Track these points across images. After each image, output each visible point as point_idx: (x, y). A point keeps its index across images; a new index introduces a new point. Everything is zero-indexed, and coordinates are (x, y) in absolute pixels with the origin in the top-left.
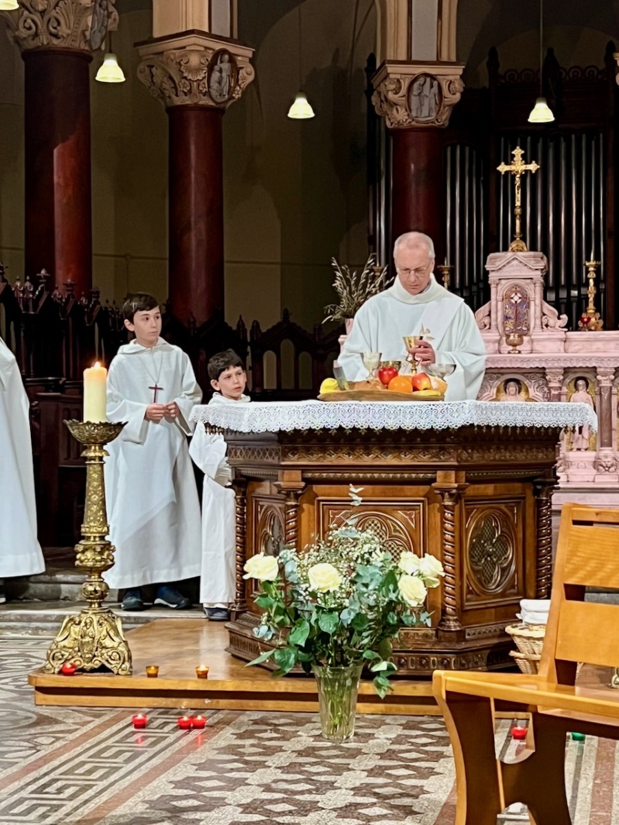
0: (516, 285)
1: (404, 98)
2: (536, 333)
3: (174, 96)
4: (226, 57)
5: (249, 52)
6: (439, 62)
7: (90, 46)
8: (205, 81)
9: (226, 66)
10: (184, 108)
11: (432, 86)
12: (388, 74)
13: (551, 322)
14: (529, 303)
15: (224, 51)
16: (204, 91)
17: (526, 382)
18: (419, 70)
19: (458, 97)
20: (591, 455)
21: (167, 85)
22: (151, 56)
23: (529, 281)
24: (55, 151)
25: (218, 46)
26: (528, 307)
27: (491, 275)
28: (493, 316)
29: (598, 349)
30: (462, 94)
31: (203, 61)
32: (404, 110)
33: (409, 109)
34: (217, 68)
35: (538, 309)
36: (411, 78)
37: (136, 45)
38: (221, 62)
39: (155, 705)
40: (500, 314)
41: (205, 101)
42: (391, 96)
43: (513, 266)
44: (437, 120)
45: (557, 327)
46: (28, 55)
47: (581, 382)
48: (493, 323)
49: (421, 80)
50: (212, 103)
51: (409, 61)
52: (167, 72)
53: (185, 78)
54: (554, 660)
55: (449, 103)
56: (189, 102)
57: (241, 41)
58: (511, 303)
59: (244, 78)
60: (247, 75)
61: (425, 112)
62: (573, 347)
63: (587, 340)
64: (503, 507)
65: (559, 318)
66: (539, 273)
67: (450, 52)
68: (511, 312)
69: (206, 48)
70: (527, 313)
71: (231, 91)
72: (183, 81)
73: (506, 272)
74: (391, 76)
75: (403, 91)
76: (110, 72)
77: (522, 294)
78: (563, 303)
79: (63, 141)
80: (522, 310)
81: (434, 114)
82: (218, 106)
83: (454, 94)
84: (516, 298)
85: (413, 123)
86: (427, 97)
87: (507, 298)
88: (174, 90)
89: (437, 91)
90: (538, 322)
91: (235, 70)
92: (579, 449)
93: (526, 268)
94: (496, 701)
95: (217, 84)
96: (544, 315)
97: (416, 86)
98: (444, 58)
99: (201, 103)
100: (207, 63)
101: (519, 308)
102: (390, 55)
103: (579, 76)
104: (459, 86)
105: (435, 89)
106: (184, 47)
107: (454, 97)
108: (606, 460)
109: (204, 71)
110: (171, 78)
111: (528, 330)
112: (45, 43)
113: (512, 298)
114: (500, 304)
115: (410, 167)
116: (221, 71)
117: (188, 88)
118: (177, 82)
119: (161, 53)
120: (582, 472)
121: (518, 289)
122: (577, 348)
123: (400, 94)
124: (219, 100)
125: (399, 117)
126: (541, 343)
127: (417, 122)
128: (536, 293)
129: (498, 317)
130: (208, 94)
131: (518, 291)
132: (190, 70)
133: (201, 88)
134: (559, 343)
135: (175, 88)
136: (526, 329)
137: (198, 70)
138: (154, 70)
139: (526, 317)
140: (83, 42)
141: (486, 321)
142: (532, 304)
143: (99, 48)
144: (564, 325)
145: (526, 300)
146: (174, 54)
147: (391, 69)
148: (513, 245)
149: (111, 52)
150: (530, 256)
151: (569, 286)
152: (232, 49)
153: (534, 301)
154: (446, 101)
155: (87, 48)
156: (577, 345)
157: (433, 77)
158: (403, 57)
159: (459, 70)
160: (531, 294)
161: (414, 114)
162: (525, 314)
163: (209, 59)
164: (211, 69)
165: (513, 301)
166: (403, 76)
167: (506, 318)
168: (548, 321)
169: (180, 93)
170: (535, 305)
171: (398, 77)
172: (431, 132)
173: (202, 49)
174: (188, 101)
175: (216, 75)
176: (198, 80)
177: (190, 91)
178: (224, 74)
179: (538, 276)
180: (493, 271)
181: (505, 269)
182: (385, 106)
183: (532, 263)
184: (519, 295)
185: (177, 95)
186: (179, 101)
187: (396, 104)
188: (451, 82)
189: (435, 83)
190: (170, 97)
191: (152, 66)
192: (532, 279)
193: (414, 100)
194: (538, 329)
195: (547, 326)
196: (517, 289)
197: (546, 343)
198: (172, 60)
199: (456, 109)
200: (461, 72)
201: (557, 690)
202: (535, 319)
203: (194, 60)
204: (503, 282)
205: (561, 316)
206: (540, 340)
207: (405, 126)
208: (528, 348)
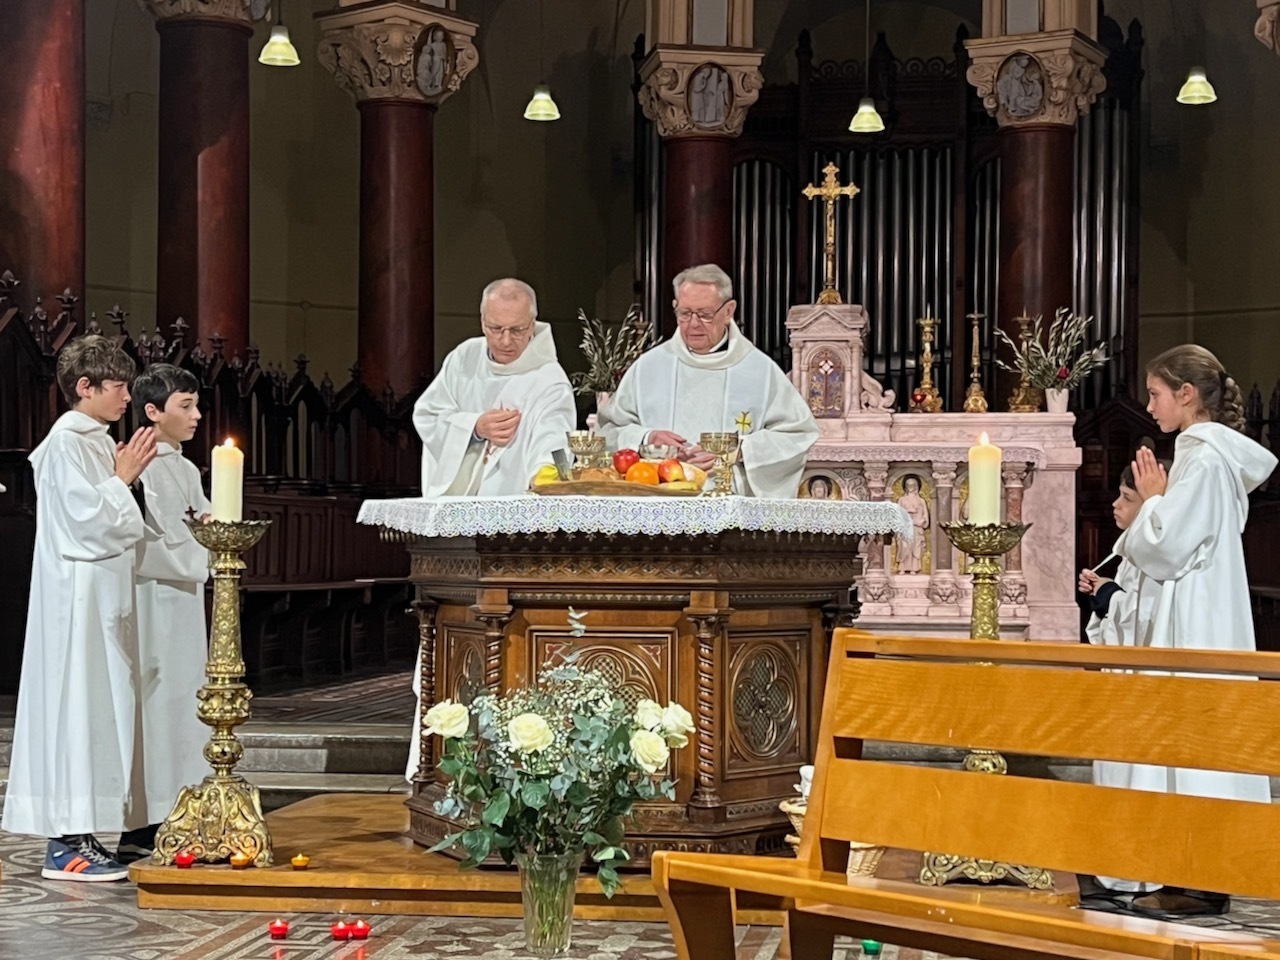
0: (827, 350)
1: (682, 95)
2: (854, 415)
3: (367, 87)
4: (440, 35)
5: (471, 29)
6: (729, 48)
7: (251, 17)
8: (411, 66)
9: (439, 47)
10: (380, 103)
11: (720, 81)
12: (661, 63)
13: (873, 401)
14: (844, 374)
15: (436, 27)
16: (408, 81)
17: (838, 480)
18: (702, 57)
19: (754, 95)
20: (924, 581)
21: (358, 71)
22: (338, 32)
23: (844, 344)
24: (200, 157)
25: (429, 19)
26: (843, 379)
27: (793, 335)
29: (935, 437)
30: (761, 91)
31: (408, 40)
32: (682, 112)
33: (688, 110)
34: (426, 49)
35: (856, 382)
36: (692, 68)
37: (316, 15)
38: (433, 41)
39: (303, 908)
41: (411, 94)
42: (664, 92)
43: (823, 323)
44: (726, 126)
45: (880, 407)
46: (165, 26)
47: (911, 482)
49: (706, 72)
50: (420, 97)
51: (689, 46)
52: (359, 54)
53: (383, 61)
54: (818, 839)
55: (743, 104)
56: (386, 95)
57: (461, 14)
58: (820, 373)
59: (464, 64)
60: (469, 58)
61: (710, 116)
62: (902, 434)
63: (921, 426)
64: (781, 641)
65: (883, 395)
66: (857, 333)
67: (744, 34)
68: (819, 386)
69: (413, 22)
70: (841, 389)
71: (446, 80)
72: (381, 65)
73: (814, 332)
74: (665, 66)
75: (681, 85)
76: (279, 50)
77: (833, 362)
78: (895, 376)
79: (211, 144)
80: (836, 384)
81: (722, 118)
82: (429, 101)
83: (749, 92)
84: (826, 367)
85: (695, 130)
86: (713, 94)
87: (814, 367)
88: (367, 77)
89: (727, 86)
90: (856, 400)
91: (452, 52)
92: (908, 572)
93: (839, 326)
94: (738, 892)
95: (427, 71)
96: (864, 390)
97: (698, 79)
98: (737, 42)
99: (405, 96)
100: (413, 42)
101: (830, 381)
102: (663, 39)
103: (921, 69)
104: (756, 80)
105: (724, 85)
106: (383, 20)
107: (751, 94)
108: (944, 587)
109: (409, 53)
110: (363, 61)
111: (843, 410)
112: (188, 10)
113: (821, 367)
114: (804, 374)
116: (432, 53)
117: (388, 76)
118: (372, 67)
119: (350, 27)
120: (913, 602)
121: (829, 355)
122: (906, 435)
123: (677, 90)
124: (430, 92)
125: (674, 121)
126: (858, 428)
127: (699, 128)
128: (853, 361)
130: (414, 83)
131: (830, 359)
132: (390, 51)
133: (404, 76)
134: (883, 428)
135: (370, 75)
136: (838, 409)
137: (400, 52)
138: (340, 49)
139: (839, 394)
140: (240, 9)
142: (848, 375)
143: (264, 17)
144: (891, 404)
145: (839, 370)
146: (368, 29)
147: (664, 55)
148: (823, 295)
149: (280, 23)
150: (845, 311)
151: (903, 354)
152: (447, 23)
153: (851, 371)
154: (739, 101)
155: (245, 18)
156: (906, 432)
157: (721, 68)
158: (681, 40)
159: (756, 59)
160: (847, 363)
161: (695, 117)
162: (838, 389)
163: (416, 38)
164: (418, 50)
165: (822, 371)
166: (681, 66)
167: (813, 393)
168: (869, 399)
169: (375, 81)
170: (852, 377)
171: (674, 66)
172: (719, 141)
173: (407, 23)
174: (386, 93)
175: (425, 58)
176: (401, 64)
177: (390, 80)
178: (437, 58)
179: (855, 337)
180: (795, 329)
181: (813, 327)
182: (656, 105)
183: (847, 321)
184: (831, 363)
185: (371, 85)
186: (374, 93)
187: (671, 104)
188: (746, 74)
189: (724, 76)
190: (362, 87)
191: (339, 45)
192: (847, 341)
193: (696, 98)
194: (856, 411)
195: (867, 405)
196: (826, 354)
197: (867, 429)
198: (365, 38)
199: (753, 111)
200: (759, 62)
201: (823, 878)
202: (852, 395)
203: (396, 38)
204: (809, 345)
205: (887, 393)
206: (856, 424)
207: (682, 134)
208: (842, 434)
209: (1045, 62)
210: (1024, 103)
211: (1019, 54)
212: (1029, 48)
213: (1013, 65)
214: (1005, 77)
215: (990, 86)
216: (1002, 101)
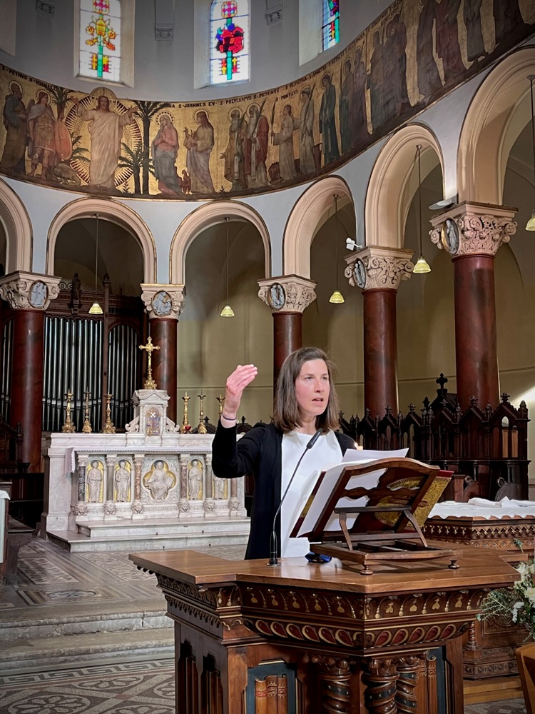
0: (154, 408)
2: (165, 435)
6: (46, 276)
11: (43, 288)
12: (19, 278)
13: (171, 429)
14: (160, 418)
18: (36, 278)
19: (56, 296)
20: (200, 502)
26: (159, 420)
27: (141, 401)
28: (141, 424)
30: (58, 294)
35: (165, 421)
40: (144, 423)
42: (20, 291)
43: (153, 397)
45: (174, 432)
48: (141, 428)
49: (38, 284)
51: (31, 273)
58: (150, 417)
61: (38, 302)
62: (183, 442)
63: (189, 439)
65: (175, 427)
67: (51, 272)
68: (150, 423)
70: (158, 424)
73: (150, 400)
74: (21, 280)
77: (156, 413)
80: (157, 422)
81: (43, 304)
83: (54, 294)
84: (153, 415)
86: (40, 293)
87: (148, 414)
89: (45, 291)
90: (164, 428)
92: (194, 499)
93: (159, 398)
96: (167, 424)
97: (35, 286)
101: (154, 420)
102: (19, 269)
104: (58, 290)
111: (159, 432)
113: (151, 415)
114: (144, 418)
115: (28, 332)
120: (196, 512)
123: (26, 290)
125: (24, 303)
127: (33, 307)
128: (163, 413)
129: (143, 425)
131: (154, 412)
134: (176, 440)
136: (157, 432)
139: (158, 426)
141: (137, 427)
144: (177, 430)
145: (158, 416)
147: (21, 275)
153: (162, 417)
154: (50, 297)
156: (185, 441)
157: (44, 284)
158: (28, 270)
159: (57, 281)
160: (161, 413)
161: (32, 302)
166: (28, 281)
167: (148, 425)
168: (169, 428)
170: (163, 419)
171: (25, 280)
179: (166, 403)
180: (142, 399)
181: (149, 399)
183: (163, 396)
187: (23, 296)
188: (53, 287)
189: (45, 286)
192: (162, 405)
193: (33, 294)
194: (164, 432)
195: (169, 430)
196: (153, 410)
197: (169, 440)
202: (163, 426)
204: (147, 405)
206: (166, 438)
207: (26, 308)
208: (160, 442)
209: (172, 296)
210: (163, 310)
211: (163, 291)
212: (166, 290)
213: (160, 295)
214: (156, 299)
215: (150, 302)
216: (155, 308)
